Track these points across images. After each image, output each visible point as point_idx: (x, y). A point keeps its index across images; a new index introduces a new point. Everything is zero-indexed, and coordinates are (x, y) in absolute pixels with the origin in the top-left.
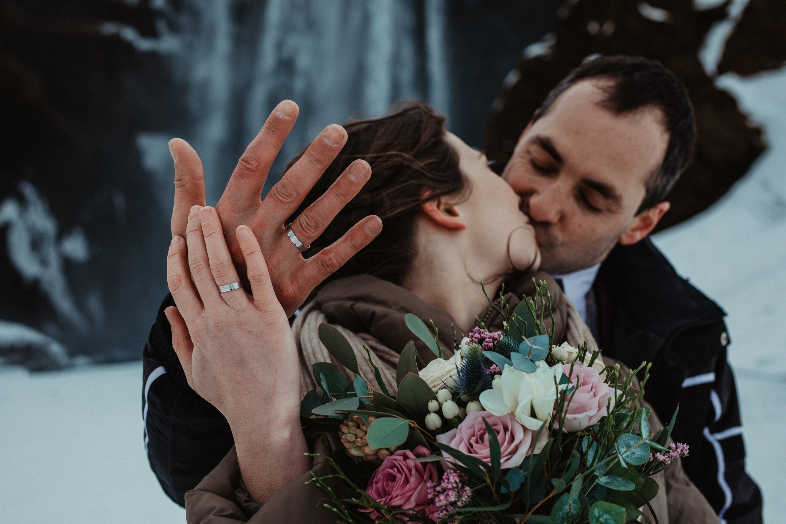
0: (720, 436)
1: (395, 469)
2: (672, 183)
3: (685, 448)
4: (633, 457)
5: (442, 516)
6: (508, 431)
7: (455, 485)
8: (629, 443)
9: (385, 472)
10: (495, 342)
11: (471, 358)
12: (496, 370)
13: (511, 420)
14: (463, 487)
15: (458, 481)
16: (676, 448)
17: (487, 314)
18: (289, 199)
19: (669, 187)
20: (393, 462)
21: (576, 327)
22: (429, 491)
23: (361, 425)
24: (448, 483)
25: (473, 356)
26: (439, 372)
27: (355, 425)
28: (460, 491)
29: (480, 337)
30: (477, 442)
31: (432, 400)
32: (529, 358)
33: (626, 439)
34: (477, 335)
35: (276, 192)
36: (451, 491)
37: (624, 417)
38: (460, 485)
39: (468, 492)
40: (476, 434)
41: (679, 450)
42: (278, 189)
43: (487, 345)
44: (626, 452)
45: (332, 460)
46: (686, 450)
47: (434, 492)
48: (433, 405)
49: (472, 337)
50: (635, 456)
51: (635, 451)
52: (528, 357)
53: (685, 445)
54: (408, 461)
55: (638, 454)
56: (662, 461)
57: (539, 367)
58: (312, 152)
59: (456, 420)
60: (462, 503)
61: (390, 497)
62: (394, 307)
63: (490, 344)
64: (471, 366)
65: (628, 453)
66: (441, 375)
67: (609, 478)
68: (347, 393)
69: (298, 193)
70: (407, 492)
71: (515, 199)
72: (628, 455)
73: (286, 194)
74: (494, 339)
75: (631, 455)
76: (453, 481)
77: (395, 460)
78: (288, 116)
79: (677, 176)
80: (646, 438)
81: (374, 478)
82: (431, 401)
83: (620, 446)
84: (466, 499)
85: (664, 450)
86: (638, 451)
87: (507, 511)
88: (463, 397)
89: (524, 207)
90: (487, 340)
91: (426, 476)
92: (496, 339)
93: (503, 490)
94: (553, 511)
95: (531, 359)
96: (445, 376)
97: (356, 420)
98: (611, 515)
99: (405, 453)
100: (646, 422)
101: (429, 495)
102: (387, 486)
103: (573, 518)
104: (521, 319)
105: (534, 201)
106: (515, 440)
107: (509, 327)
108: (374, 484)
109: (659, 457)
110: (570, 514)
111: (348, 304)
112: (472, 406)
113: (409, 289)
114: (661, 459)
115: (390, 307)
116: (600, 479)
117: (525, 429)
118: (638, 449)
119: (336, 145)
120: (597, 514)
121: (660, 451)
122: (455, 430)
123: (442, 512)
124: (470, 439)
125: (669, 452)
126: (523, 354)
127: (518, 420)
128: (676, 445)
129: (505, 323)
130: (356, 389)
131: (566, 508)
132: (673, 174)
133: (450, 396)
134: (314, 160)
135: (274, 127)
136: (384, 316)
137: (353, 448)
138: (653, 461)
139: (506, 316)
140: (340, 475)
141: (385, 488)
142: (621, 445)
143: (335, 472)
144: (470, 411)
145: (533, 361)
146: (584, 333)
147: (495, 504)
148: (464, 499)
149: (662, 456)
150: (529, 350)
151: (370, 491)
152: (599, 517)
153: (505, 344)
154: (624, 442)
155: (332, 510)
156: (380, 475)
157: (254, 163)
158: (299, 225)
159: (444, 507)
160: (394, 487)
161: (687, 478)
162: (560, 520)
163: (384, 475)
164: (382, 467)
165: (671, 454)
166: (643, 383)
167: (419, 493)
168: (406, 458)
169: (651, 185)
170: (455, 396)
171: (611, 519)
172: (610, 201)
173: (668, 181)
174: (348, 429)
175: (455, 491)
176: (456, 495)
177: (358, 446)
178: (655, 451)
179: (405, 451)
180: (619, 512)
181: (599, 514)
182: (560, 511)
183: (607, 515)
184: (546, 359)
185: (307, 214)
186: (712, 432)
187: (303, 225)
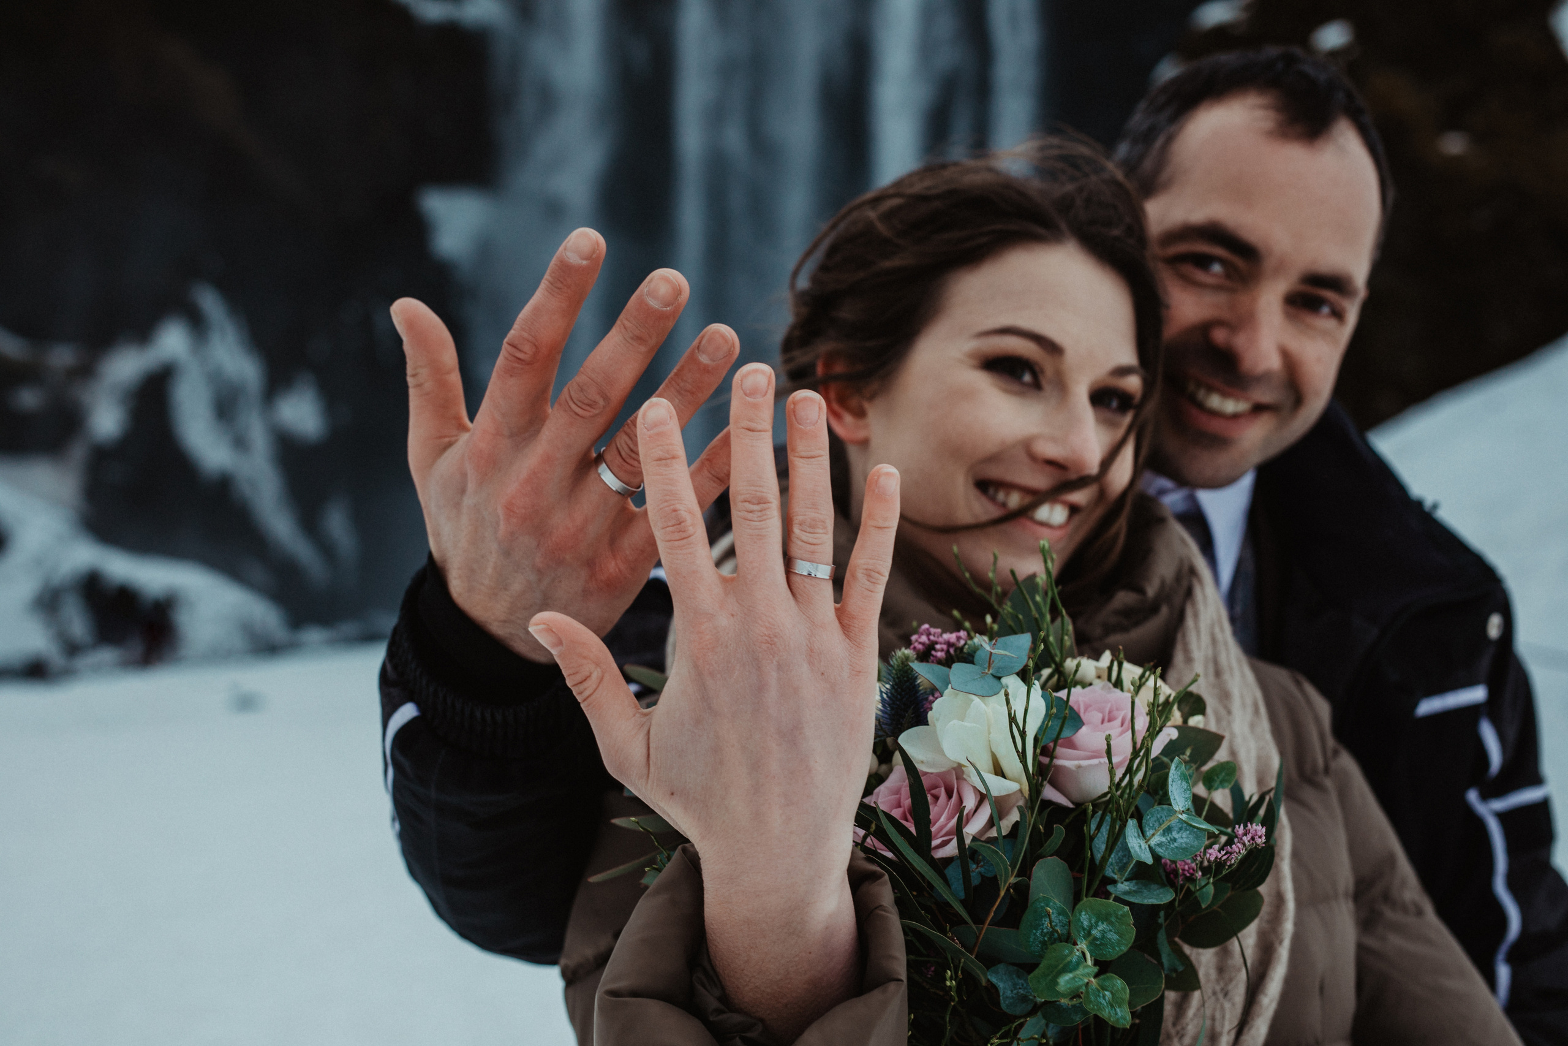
0: (1500, 805)
4: (1172, 846)
6: (953, 796)
10: (951, 650)
13: (957, 778)
18: (592, 410)
32: (991, 671)
35: (568, 399)
42: (572, 393)
50: (1176, 844)
52: (989, 670)
55: (1183, 841)
57: (1008, 686)
58: (626, 323)
67: (1137, 884)
69: (605, 398)
73: (586, 401)
75: (1169, 842)
78: (586, 259)
83: (1149, 825)
86: (1184, 836)
95: (994, 673)
98: (1111, 923)
116: (1121, 885)
117: (980, 795)
118: (1185, 833)
119: (668, 308)
120: (1086, 923)
126: (981, 667)
127: (968, 780)
134: (632, 338)
135: (561, 280)
142: (1151, 825)
145: (998, 678)
150: (988, 658)
152: (1091, 927)
154: (1158, 819)
157: (527, 348)
158: (616, 452)
171: (1111, 931)
180: (1121, 915)
181: (1090, 922)
182: (1037, 930)
183: (1103, 923)
184: (1017, 671)
185: (628, 431)
186: (1485, 797)
187: (621, 451)
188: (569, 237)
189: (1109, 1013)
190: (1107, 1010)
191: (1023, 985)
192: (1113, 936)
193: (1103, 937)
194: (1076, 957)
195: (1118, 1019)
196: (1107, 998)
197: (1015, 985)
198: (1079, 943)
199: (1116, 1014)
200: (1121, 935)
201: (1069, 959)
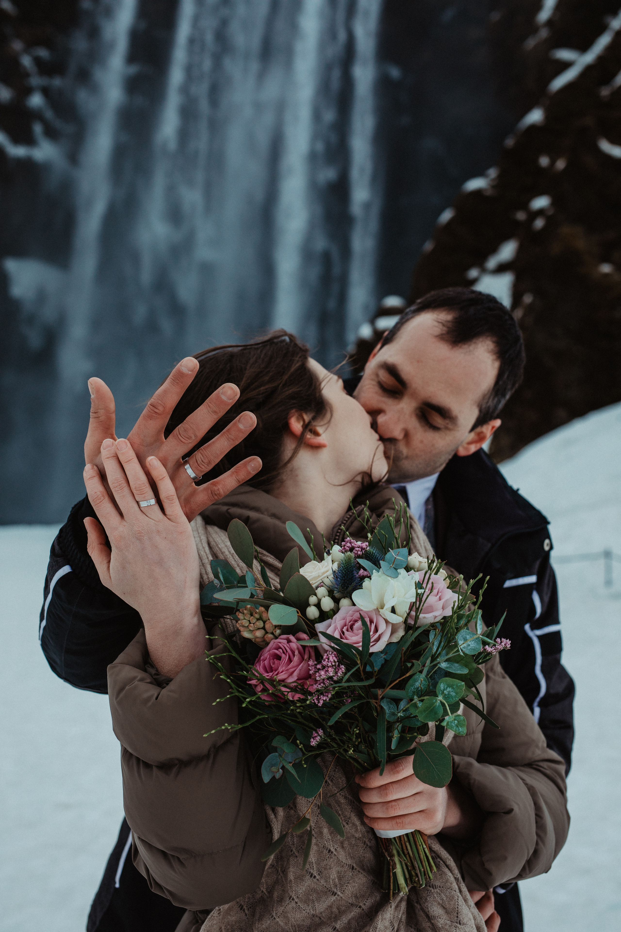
0: (539, 632)
1: (281, 650)
2: (503, 402)
3: (506, 643)
5: (320, 687)
6: (373, 623)
7: (333, 664)
8: (466, 637)
9: (271, 652)
10: (363, 551)
11: (346, 564)
12: (364, 574)
13: (376, 614)
14: (339, 666)
15: (336, 660)
16: (501, 642)
17: (343, 523)
18: (188, 440)
19: (501, 406)
20: (278, 645)
21: (418, 537)
22: (310, 668)
23: (254, 613)
24: (328, 662)
25: (347, 562)
26: (316, 573)
27: (249, 613)
28: (337, 669)
29: (351, 546)
30: (347, 630)
31: (313, 596)
33: (464, 633)
34: (349, 544)
35: (178, 434)
36: (330, 668)
37: (462, 616)
38: (337, 664)
39: (343, 669)
40: (347, 625)
41: (503, 644)
42: (180, 431)
43: (357, 553)
44: (464, 643)
45: (226, 641)
46: (509, 645)
47: (315, 669)
48: (313, 600)
49: (344, 546)
50: (470, 647)
51: (470, 643)
52: (392, 565)
53: (508, 641)
54: (291, 644)
55: (473, 645)
56: (490, 652)
57: (400, 574)
58: (210, 404)
59: (332, 612)
60: (337, 678)
61: (277, 672)
62: (266, 513)
63: (359, 552)
64: (345, 570)
65: (465, 645)
66: (318, 575)
67: (448, 663)
68: (239, 585)
69: (196, 436)
70: (290, 668)
71: (367, 419)
72: (465, 646)
73: (187, 436)
74: (362, 549)
75: (468, 646)
76: (332, 660)
77: (280, 643)
78: (191, 371)
79: (508, 397)
80: (480, 633)
81: (261, 657)
82: (311, 596)
83: (460, 638)
84: (341, 675)
85: (492, 643)
86: (473, 643)
87: (370, 686)
88: (337, 594)
89: (374, 426)
90: (357, 549)
91: (306, 657)
92: (364, 549)
93: (368, 669)
94: (407, 686)
95: (394, 567)
96: (321, 576)
97: (250, 609)
98: (453, 688)
99: (288, 637)
100: (481, 621)
101: (310, 671)
102: (274, 663)
103: (422, 693)
104: (383, 532)
105: (381, 419)
106: (378, 631)
107: (372, 539)
108: (261, 662)
109: (487, 649)
110: (420, 688)
111: (225, 508)
112: (345, 602)
113: (276, 497)
114: (489, 651)
115: (262, 513)
116: (441, 664)
117: (387, 622)
119: (230, 400)
120: (442, 688)
121: (488, 644)
122: (330, 620)
123: (320, 685)
124: (343, 628)
125: (495, 645)
126: (389, 563)
127: (382, 615)
128: (501, 640)
129: (369, 535)
130: (247, 583)
131: (417, 684)
132: (504, 395)
133: (327, 593)
134: (212, 411)
136: (258, 520)
137: (247, 631)
138: (483, 652)
139: (369, 529)
140: (232, 653)
141: (272, 664)
143: (230, 652)
144: (343, 606)
145: (396, 569)
146: (424, 543)
147: (361, 680)
148: (339, 674)
149: (490, 648)
150: (393, 560)
151: (258, 667)
152: (444, 690)
153: (370, 553)
154: (463, 636)
155: (226, 680)
156: (266, 654)
157: (161, 408)
158: (195, 461)
159: (322, 681)
160: (279, 664)
161: (503, 672)
162: (411, 693)
163: (270, 654)
164: (268, 648)
165: (497, 647)
166: (482, 591)
167: (300, 670)
168: (289, 641)
169: (484, 406)
170: (331, 593)
171: (452, 691)
172: (447, 421)
173: (499, 402)
174: (244, 616)
175: (333, 668)
176: (334, 671)
177: (250, 630)
178: (484, 643)
179: (288, 636)
180: (459, 686)
181: (444, 688)
182: (412, 686)
183: (449, 688)
184: (404, 567)
185: (202, 452)
186: (533, 628)
187: (198, 461)
188: (183, 360)
189: (456, 729)
190: (455, 728)
191: (393, 707)
192: (453, 694)
193: (449, 694)
194: (438, 703)
195: (460, 732)
196: (455, 723)
197: (390, 707)
198: (439, 697)
199: (459, 730)
200: (457, 693)
201: (435, 704)
